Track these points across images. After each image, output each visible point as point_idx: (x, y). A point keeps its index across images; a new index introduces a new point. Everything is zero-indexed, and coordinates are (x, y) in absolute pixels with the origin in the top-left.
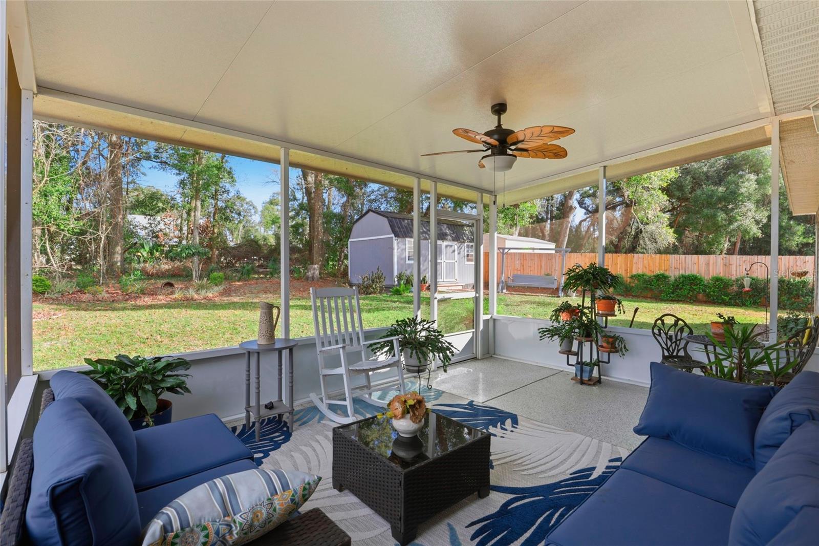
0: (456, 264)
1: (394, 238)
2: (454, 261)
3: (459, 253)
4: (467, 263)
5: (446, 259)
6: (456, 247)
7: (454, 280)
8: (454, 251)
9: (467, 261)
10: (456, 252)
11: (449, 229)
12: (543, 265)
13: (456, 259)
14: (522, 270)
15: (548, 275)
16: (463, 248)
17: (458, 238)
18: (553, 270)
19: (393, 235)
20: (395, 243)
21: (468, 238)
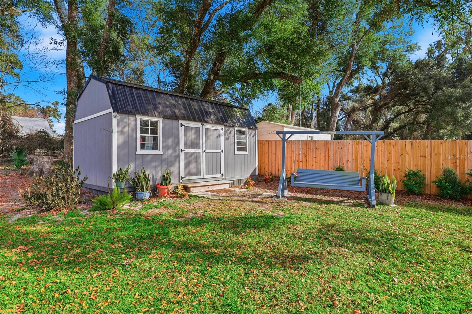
0: (222, 155)
1: (114, 115)
2: (218, 151)
3: (227, 139)
4: (237, 153)
5: (207, 148)
6: (222, 132)
7: (219, 175)
8: (220, 136)
9: (238, 150)
10: (222, 138)
11: (213, 108)
12: (331, 155)
13: (222, 148)
14: (304, 162)
15: (340, 169)
16: (233, 132)
17: (223, 120)
18: (345, 162)
19: (112, 111)
20: (115, 122)
21: (239, 121)
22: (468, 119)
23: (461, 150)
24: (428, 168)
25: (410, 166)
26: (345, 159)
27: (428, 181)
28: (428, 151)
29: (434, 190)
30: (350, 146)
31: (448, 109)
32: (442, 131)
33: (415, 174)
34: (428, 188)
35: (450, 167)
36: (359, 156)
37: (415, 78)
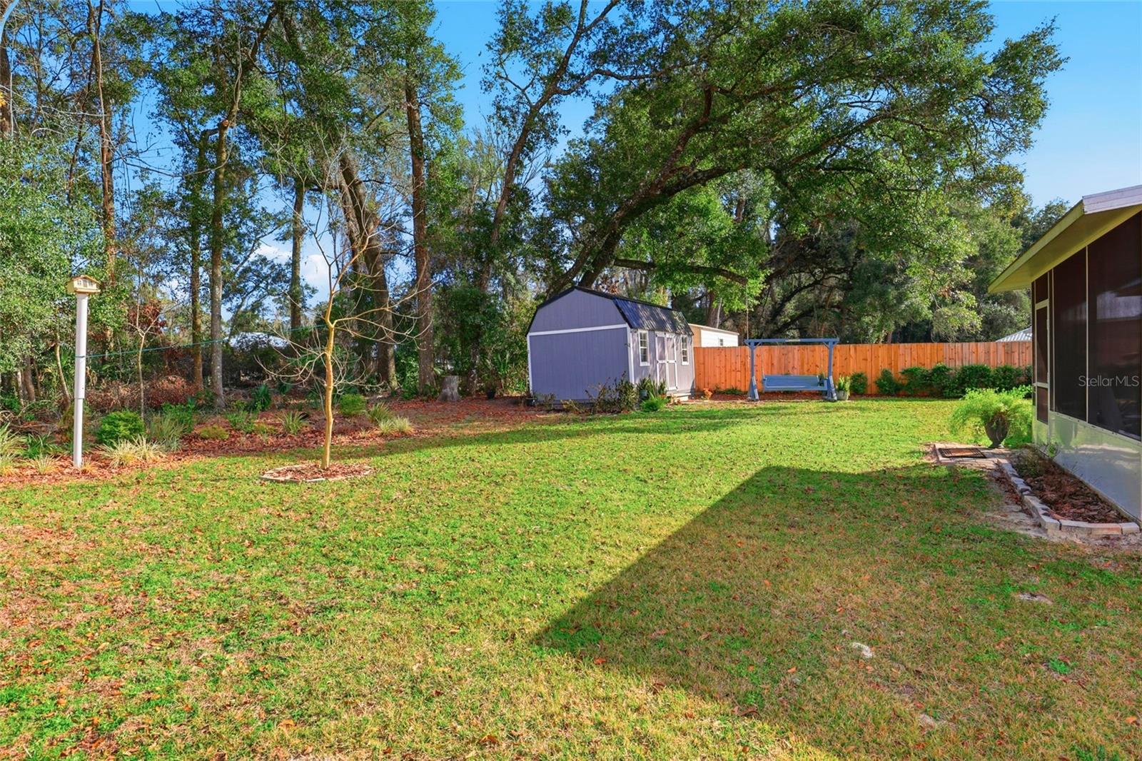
0: (676, 365)
1: (629, 329)
2: (674, 361)
4: (683, 363)
5: (669, 359)
6: (675, 340)
7: (675, 388)
8: (673, 345)
10: (675, 349)
13: (675, 358)
17: (674, 328)
18: (790, 369)
19: (626, 325)
20: (630, 336)
22: (902, 303)
23: (895, 353)
24: (869, 371)
25: (854, 368)
26: (791, 365)
27: (869, 382)
28: (869, 354)
29: (875, 389)
30: (796, 351)
31: (876, 286)
32: (867, 319)
33: (860, 376)
34: (869, 388)
35: (886, 367)
36: (806, 360)
37: (830, 234)
